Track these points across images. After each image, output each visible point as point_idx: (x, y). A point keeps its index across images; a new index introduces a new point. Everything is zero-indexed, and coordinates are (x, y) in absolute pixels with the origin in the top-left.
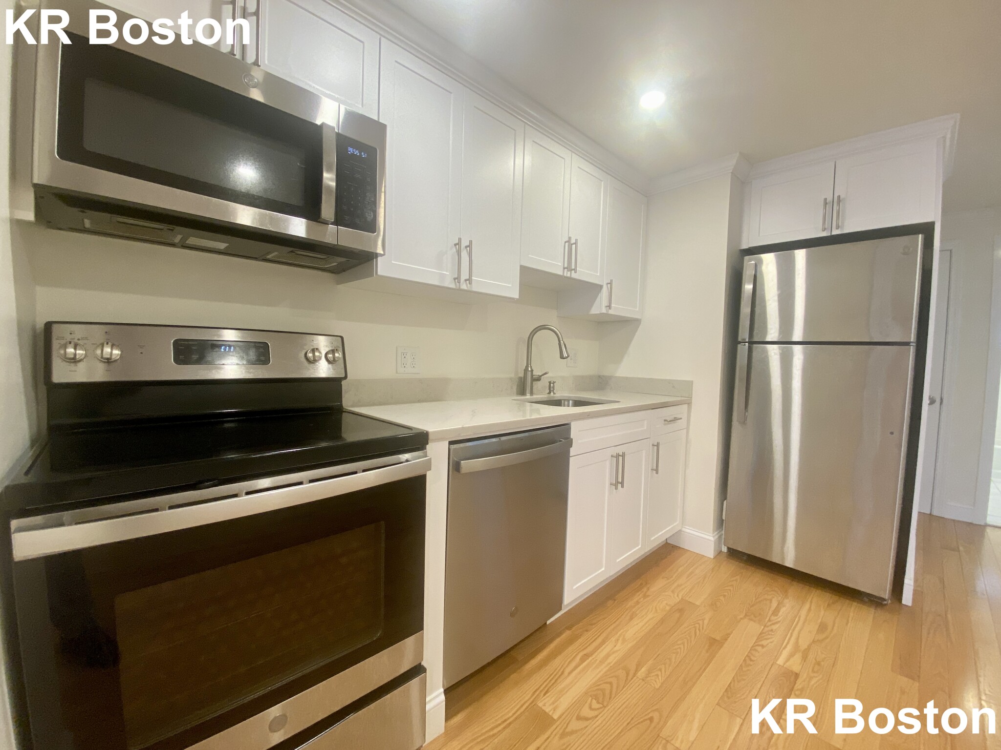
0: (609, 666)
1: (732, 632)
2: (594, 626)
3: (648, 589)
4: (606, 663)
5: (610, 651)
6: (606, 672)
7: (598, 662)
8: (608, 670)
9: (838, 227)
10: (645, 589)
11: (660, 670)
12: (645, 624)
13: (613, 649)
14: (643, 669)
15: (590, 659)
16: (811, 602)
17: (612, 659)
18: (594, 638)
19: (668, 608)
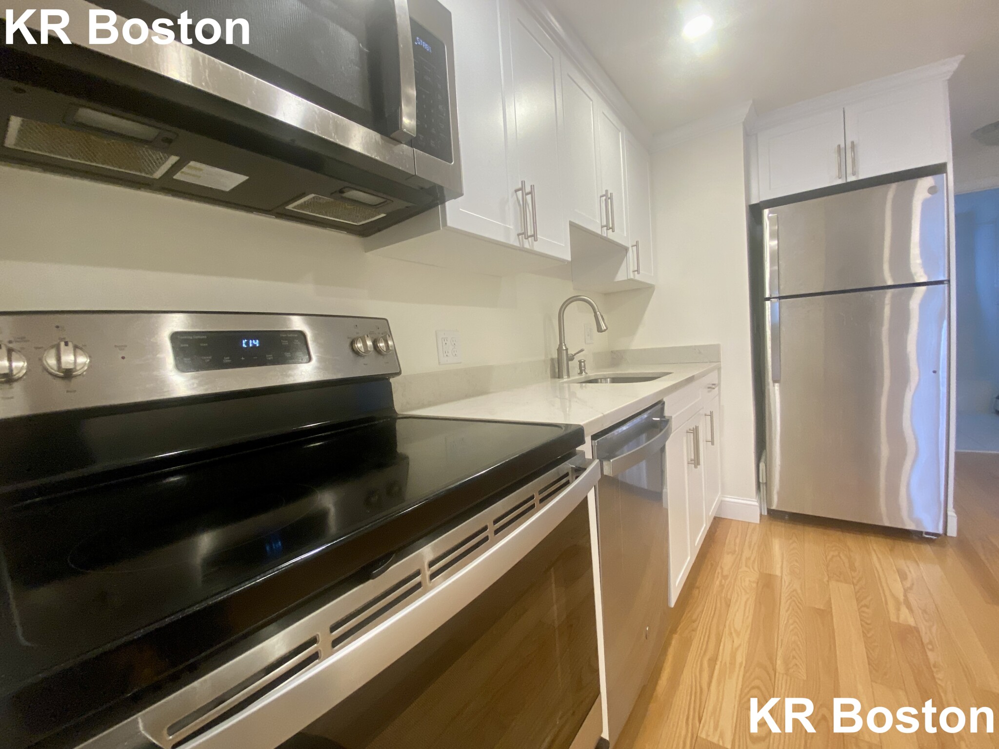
0: (743, 667)
1: (830, 598)
2: (697, 622)
3: (722, 568)
4: (737, 666)
5: (732, 648)
6: (744, 676)
7: (728, 665)
8: (746, 672)
9: (854, 174)
10: (719, 570)
11: (794, 657)
12: (745, 607)
13: (733, 646)
14: (779, 662)
15: (718, 663)
16: (874, 551)
17: (740, 658)
18: (706, 636)
19: (754, 585)
